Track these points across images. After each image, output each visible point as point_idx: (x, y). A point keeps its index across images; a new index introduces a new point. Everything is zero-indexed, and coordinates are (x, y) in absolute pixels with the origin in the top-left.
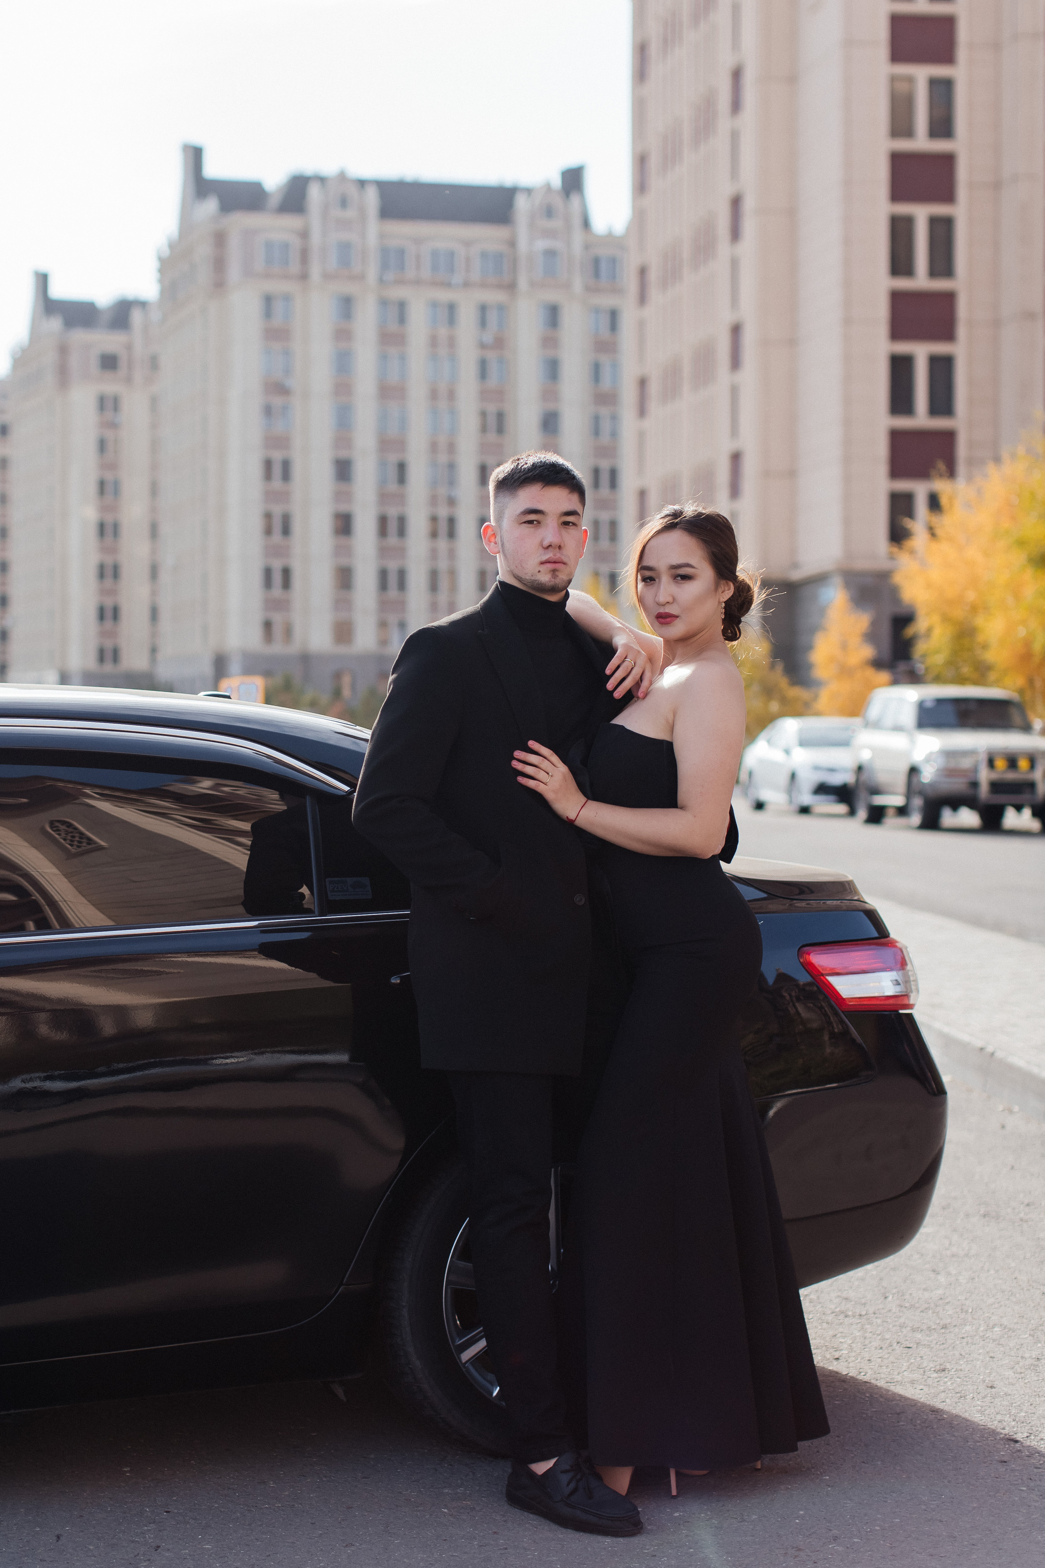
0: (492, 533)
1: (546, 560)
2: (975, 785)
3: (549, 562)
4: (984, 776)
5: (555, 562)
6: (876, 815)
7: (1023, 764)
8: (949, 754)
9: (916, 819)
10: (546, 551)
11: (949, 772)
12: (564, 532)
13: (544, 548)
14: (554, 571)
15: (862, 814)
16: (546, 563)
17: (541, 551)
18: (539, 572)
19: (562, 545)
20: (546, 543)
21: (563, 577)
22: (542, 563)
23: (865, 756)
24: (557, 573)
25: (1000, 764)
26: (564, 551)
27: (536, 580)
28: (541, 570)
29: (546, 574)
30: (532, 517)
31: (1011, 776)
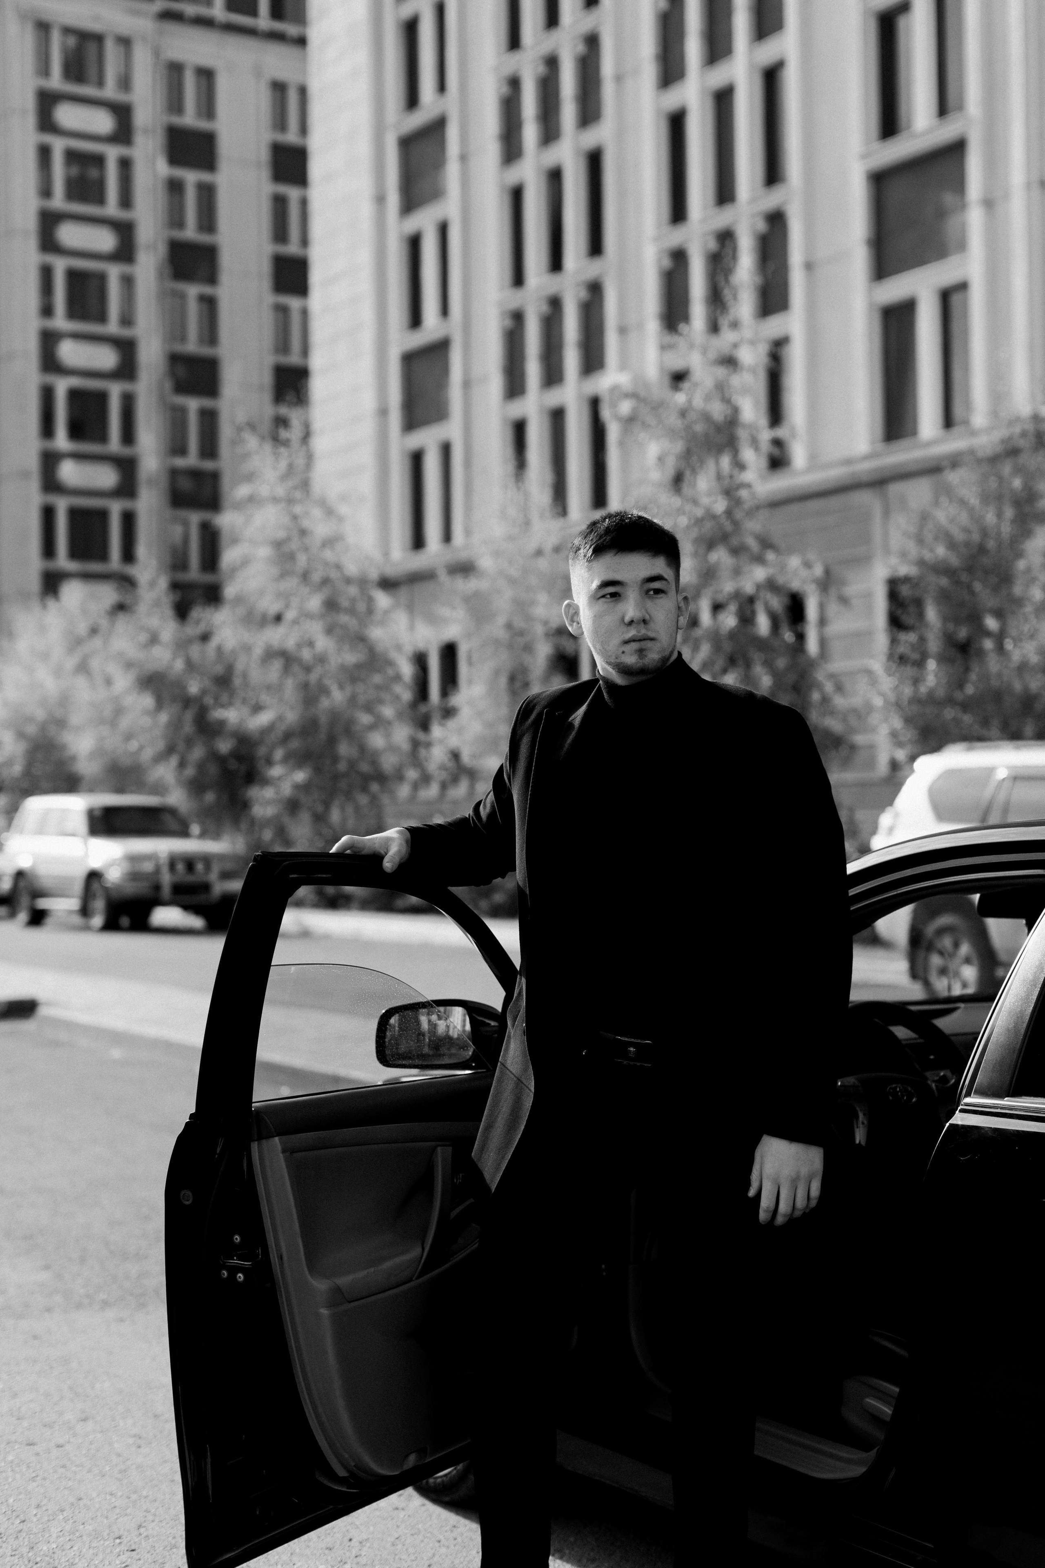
0: (574, 611)
1: (630, 638)
2: (157, 887)
3: (634, 641)
4: (166, 879)
5: (640, 640)
6: (37, 918)
7: (200, 867)
8: (133, 859)
9: (98, 920)
10: (629, 628)
11: (134, 876)
12: (649, 604)
13: (625, 624)
14: (641, 652)
15: (23, 916)
16: (632, 641)
17: (623, 628)
18: (623, 652)
19: (647, 617)
20: (627, 619)
21: (653, 656)
22: (626, 642)
23: (25, 863)
24: (644, 653)
25: (180, 867)
26: (652, 625)
27: (622, 663)
28: (624, 650)
29: (631, 655)
30: (611, 589)
31: (190, 879)
